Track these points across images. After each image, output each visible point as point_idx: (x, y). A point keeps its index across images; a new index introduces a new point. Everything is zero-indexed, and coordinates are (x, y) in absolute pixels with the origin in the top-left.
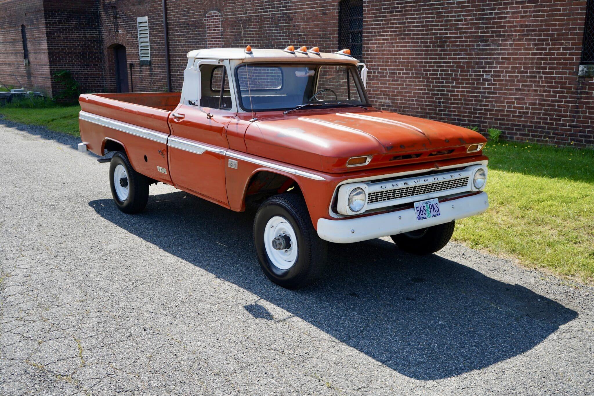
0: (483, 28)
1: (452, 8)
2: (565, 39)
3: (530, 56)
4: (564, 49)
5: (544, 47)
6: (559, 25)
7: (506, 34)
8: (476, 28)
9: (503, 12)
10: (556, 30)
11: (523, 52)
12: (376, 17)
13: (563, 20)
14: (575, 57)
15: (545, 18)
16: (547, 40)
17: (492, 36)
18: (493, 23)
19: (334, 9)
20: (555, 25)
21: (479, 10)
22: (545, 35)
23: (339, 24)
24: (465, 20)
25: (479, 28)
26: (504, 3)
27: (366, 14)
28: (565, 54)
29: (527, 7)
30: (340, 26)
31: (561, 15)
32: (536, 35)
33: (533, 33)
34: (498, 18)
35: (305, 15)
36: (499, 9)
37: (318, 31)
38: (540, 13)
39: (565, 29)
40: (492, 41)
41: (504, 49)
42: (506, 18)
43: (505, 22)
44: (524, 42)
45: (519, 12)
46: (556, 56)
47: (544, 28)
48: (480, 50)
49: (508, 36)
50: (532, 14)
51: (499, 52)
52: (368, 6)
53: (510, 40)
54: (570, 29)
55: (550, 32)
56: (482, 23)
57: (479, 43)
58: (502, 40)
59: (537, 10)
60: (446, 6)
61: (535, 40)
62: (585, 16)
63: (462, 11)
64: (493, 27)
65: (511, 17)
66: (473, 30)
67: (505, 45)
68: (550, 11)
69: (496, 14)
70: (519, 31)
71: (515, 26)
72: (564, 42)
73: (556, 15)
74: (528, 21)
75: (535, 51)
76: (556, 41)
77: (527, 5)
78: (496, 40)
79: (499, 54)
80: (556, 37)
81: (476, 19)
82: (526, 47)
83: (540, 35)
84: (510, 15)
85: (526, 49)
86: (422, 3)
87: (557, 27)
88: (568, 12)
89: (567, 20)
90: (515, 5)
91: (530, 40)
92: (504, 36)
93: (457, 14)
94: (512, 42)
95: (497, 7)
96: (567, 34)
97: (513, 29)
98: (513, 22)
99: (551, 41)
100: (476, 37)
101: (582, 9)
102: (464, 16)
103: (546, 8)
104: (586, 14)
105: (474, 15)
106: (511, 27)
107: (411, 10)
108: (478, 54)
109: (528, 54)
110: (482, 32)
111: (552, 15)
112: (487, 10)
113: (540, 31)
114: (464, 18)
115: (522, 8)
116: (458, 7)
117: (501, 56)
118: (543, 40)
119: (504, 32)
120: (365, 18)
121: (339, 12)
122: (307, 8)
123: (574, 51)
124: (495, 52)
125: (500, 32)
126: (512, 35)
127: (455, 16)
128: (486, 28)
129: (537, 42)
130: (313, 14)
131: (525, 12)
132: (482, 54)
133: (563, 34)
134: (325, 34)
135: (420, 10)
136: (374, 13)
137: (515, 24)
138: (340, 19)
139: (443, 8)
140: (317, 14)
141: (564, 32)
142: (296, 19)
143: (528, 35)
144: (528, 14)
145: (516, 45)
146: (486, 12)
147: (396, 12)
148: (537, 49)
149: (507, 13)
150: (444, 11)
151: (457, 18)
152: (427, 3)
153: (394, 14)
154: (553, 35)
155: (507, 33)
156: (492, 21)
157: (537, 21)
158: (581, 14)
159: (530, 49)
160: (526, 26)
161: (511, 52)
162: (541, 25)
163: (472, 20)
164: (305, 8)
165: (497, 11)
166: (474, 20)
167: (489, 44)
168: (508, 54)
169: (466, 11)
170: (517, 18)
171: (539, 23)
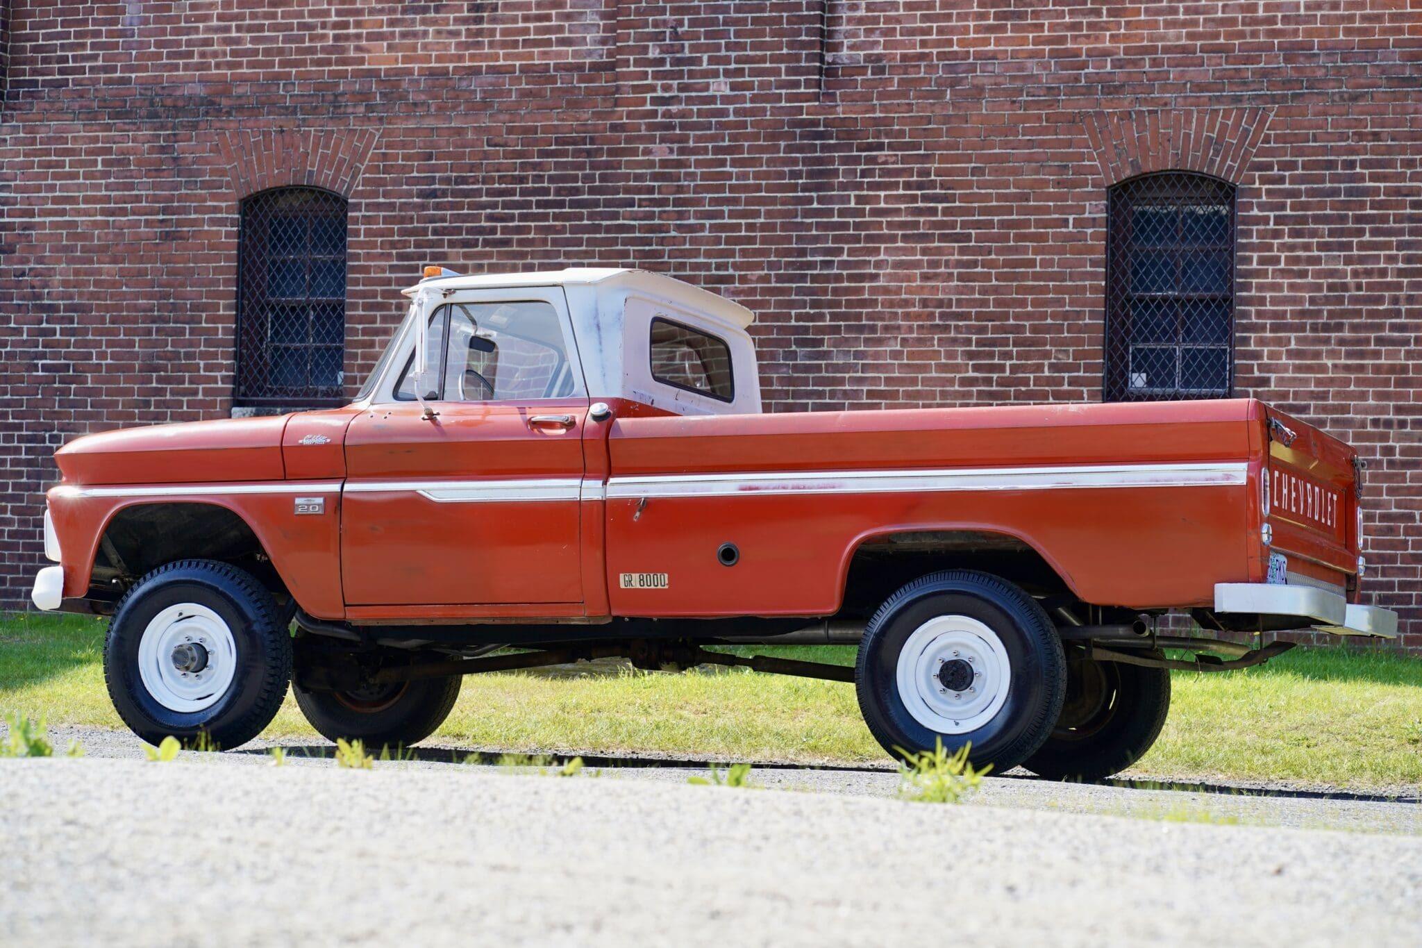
0: (803, 304)
1: (694, 241)
2: (1054, 342)
3: (957, 388)
4: (1053, 367)
5: (996, 361)
6: (1035, 303)
7: (880, 323)
8: (779, 304)
9: (865, 261)
10: (1029, 316)
11: (934, 374)
12: (401, 257)
13: (1045, 290)
14: (1085, 389)
15: (994, 282)
16: (1005, 342)
17: (836, 330)
18: (836, 291)
19: (221, 222)
20: (1023, 303)
21: (788, 252)
22: (996, 329)
23: (238, 273)
24: (743, 279)
25: (792, 304)
26: (866, 236)
27: (361, 245)
28: (1060, 382)
29: (939, 251)
30: (241, 281)
31: (1037, 276)
32: (969, 329)
33: (961, 323)
34: (851, 278)
35: (74, 236)
36: (851, 252)
37: (137, 296)
38: (979, 269)
39: (1054, 316)
40: (836, 344)
41: (876, 368)
42: (874, 277)
43: (873, 290)
44: (936, 348)
45: (916, 265)
46: (1032, 387)
47: (992, 309)
48: (796, 368)
49: (886, 329)
50: (956, 271)
51: (860, 374)
52: (367, 220)
53: (892, 342)
54: (1065, 316)
55: (1012, 322)
56: (799, 291)
57: (794, 348)
58: (867, 341)
59: (968, 261)
60: (673, 234)
61: (968, 342)
62: (1103, 283)
63: (731, 254)
64: (837, 304)
65: (891, 277)
66: (772, 310)
67: (876, 355)
68: (1006, 264)
69: (844, 265)
70: (918, 317)
71: (906, 303)
72: (1054, 349)
73: (1024, 276)
74: (945, 290)
75: (971, 374)
76: (1030, 346)
77: (936, 244)
78: (847, 339)
79: (860, 381)
80: (1028, 334)
81: (780, 278)
82: (943, 361)
83: (982, 330)
84: (889, 271)
85: (942, 368)
86: (585, 222)
87: (1029, 309)
88: (1056, 269)
89: (1057, 290)
90: (900, 244)
91: (954, 341)
92: (873, 329)
93: (714, 261)
94: (898, 348)
95: (846, 246)
96: (1059, 329)
97: (900, 311)
98: (898, 291)
99: (1014, 345)
100: (781, 330)
101: (1094, 263)
102: (736, 266)
103: (993, 257)
104: (1107, 277)
105: (771, 266)
106: (892, 304)
107: (544, 242)
108: (790, 381)
109: (951, 382)
110: (799, 317)
111: (1014, 277)
112: (815, 252)
113: (979, 316)
114: (737, 273)
115: (924, 252)
116: (718, 241)
117: (865, 388)
118: (993, 343)
119: (870, 317)
120: (356, 257)
121: (240, 235)
122: (86, 213)
123: (1081, 374)
124: (847, 375)
125: (858, 317)
126: (899, 328)
127: (707, 267)
128: (815, 304)
129: (974, 348)
130: (116, 235)
131: (935, 264)
132: (805, 382)
133: (1048, 329)
134: (174, 308)
135: (579, 242)
136: (393, 245)
137: (904, 296)
138: (241, 259)
139: (662, 241)
140: (138, 237)
141: (1049, 321)
142: (31, 248)
143: (946, 328)
144: (942, 270)
145: (912, 355)
146: (809, 259)
147: (487, 243)
148: (976, 368)
149: (878, 265)
150: (667, 248)
151: (714, 272)
152: (604, 223)
153: (479, 249)
154: (1018, 329)
155: (883, 319)
156: (831, 285)
157: (972, 290)
158: (1093, 276)
159: (956, 368)
160: (940, 304)
161: (897, 375)
162: (984, 303)
163: (766, 279)
164: (79, 213)
165: (845, 257)
166: (773, 279)
167: (825, 352)
168: (889, 381)
169: (744, 253)
170: (909, 278)
171: (977, 296)
